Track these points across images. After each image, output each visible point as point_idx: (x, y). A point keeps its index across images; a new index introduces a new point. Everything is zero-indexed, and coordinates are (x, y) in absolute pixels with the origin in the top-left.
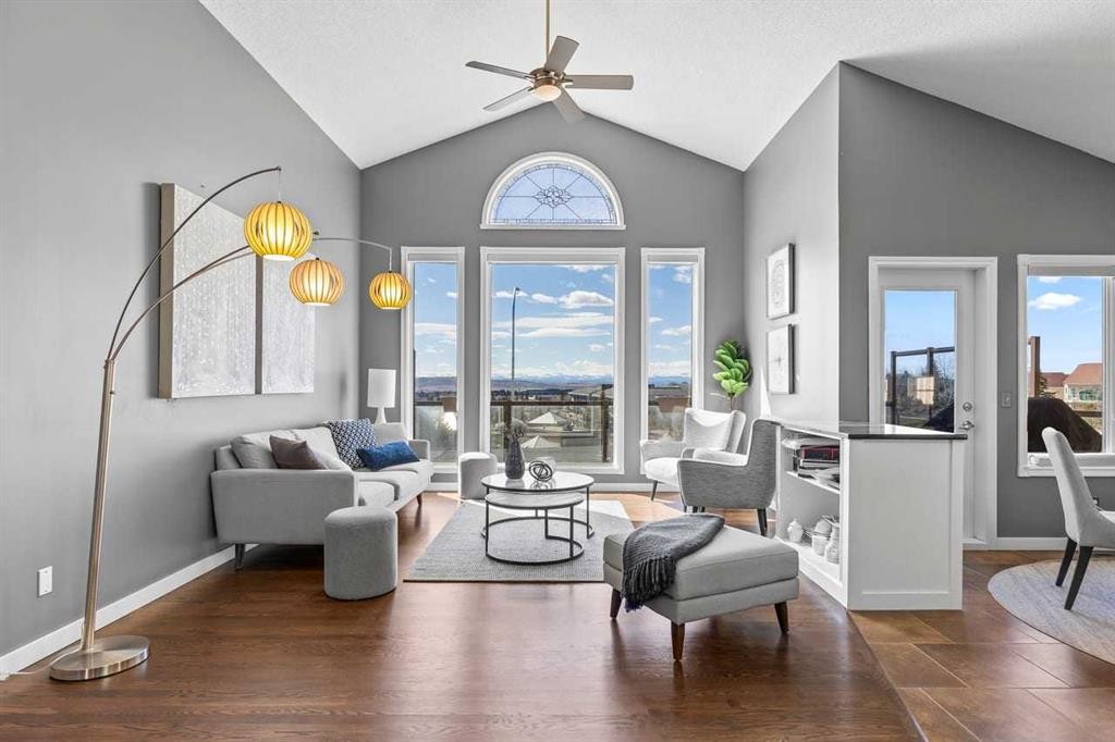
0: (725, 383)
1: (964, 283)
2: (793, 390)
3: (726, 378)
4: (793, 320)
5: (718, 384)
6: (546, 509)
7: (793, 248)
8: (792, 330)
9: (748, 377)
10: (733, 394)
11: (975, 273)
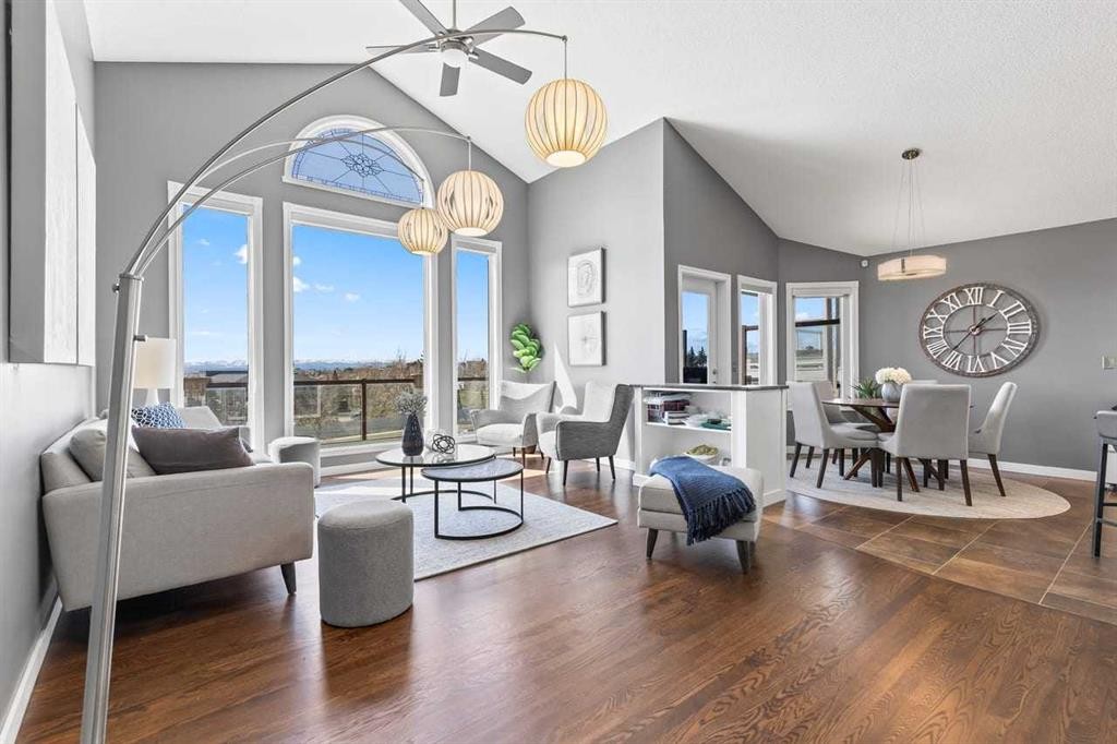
0: (525, 360)
1: (711, 288)
2: (604, 362)
3: (524, 355)
4: (605, 308)
5: (517, 360)
6: (459, 481)
7: (604, 252)
8: (604, 315)
9: (540, 352)
10: (528, 368)
11: (717, 283)
